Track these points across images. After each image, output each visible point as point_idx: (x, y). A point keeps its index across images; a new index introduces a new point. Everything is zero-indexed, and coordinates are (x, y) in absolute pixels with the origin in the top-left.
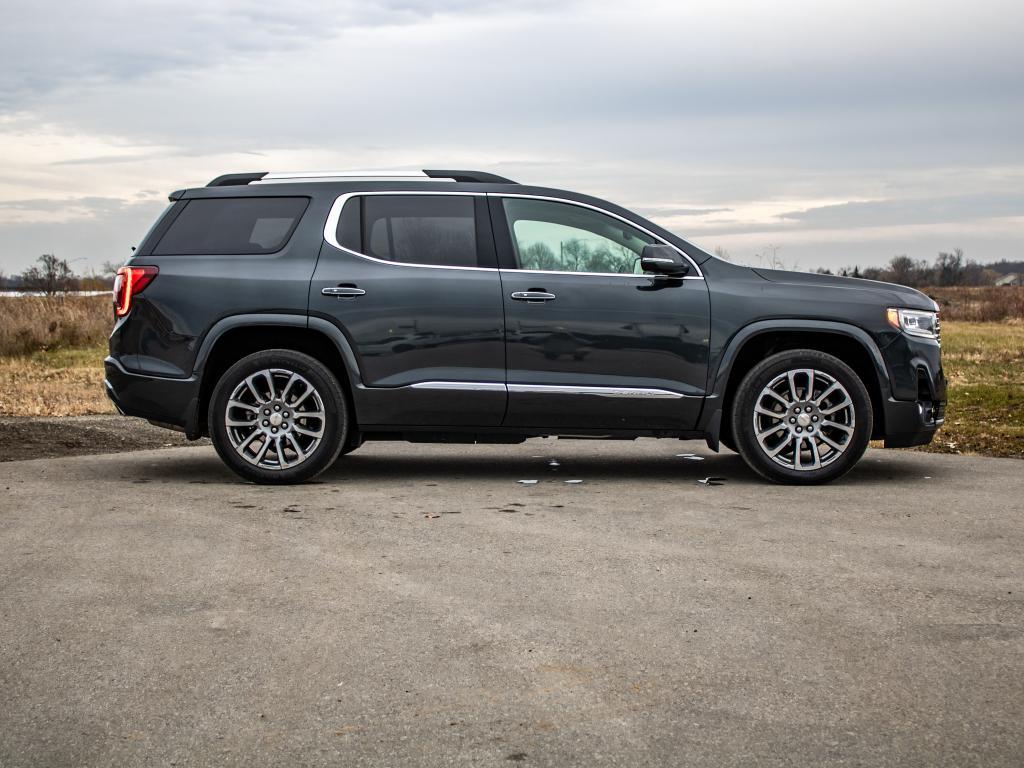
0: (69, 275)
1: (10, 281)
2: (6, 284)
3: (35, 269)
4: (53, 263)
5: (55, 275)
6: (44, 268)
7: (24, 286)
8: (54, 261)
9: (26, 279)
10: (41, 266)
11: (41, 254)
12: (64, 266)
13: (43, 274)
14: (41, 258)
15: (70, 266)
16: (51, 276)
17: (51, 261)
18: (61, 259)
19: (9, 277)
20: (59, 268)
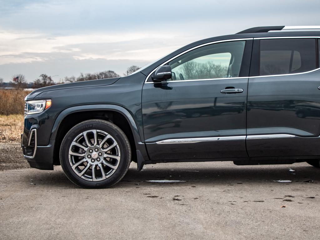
0: (52, 82)
1: (29, 85)
2: (27, 86)
3: (39, 80)
4: (46, 78)
5: (46, 82)
6: (42, 79)
7: (34, 86)
8: (46, 77)
9: (35, 84)
10: (41, 78)
11: (41, 74)
12: (50, 78)
13: (42, 81)
14: (41, 76)
15: (52, 79)
16: (45, 82)
17: (45, 77)
18: (49, 76)
19: (29, 83)
20: (48, 79)
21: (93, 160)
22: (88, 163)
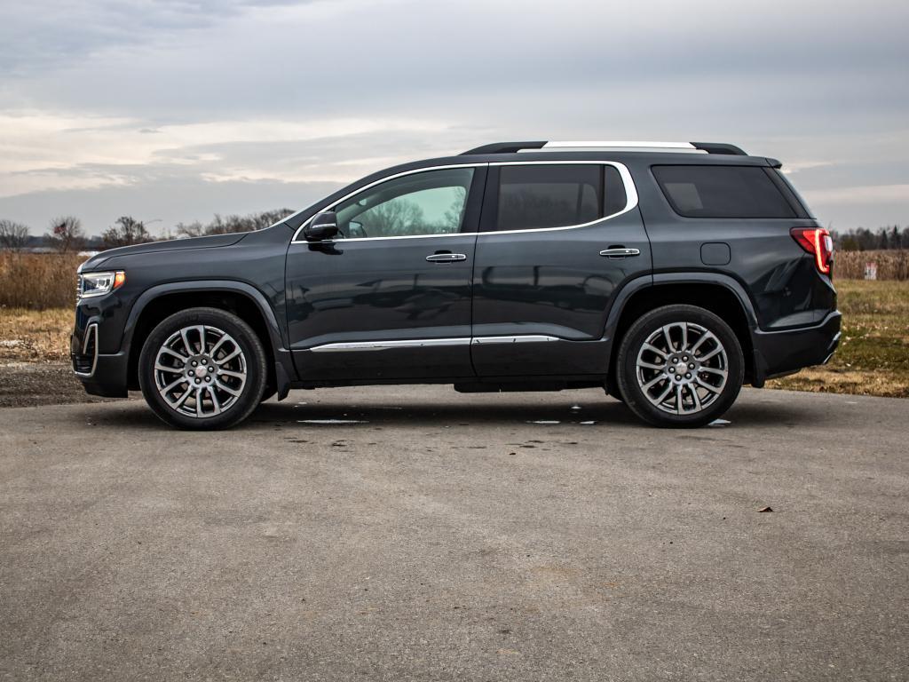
0: (145, 236)
1: (91, 241)
2: (87, 245)
3: (114, 230)
4: (131, 225)
5: (132, 236)
6: (122, 229)
7: (104, 246)
8: (132, 223)
9: (106, 240)
10: (119, 227)
11: (120, 216)
12: (141, 227)
13: (121, 235)
14: (119, 220)
15: (147, 228)
16: (129, 237)
17: (128, 223)
18: (138, 221)
19: (90, 238)
20: (136, 229)
21: (198, 380)
22: (189, 384)
